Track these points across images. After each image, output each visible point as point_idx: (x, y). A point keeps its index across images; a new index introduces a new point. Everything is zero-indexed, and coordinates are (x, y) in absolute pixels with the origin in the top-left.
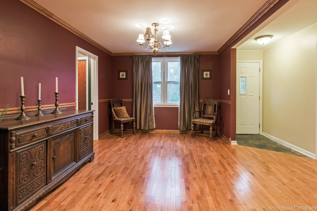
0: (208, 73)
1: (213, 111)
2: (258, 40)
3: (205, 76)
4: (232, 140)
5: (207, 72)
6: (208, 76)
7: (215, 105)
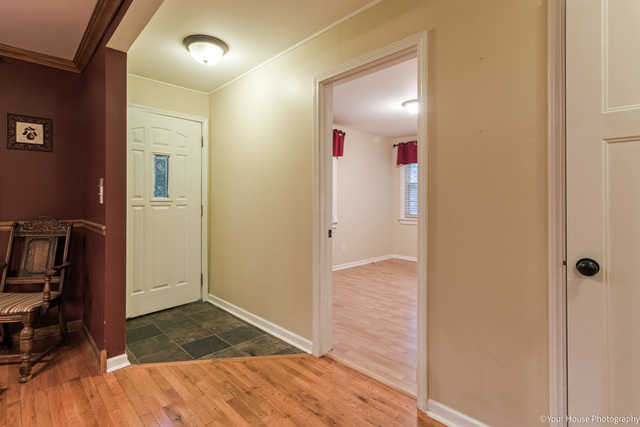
0: (39, 128)
1: (52, 259)
2: (193, 46)
3: (21, 138)
4: (109, 356)
5: (33, 126)
6: (39, 140)
7: (61, 240)
